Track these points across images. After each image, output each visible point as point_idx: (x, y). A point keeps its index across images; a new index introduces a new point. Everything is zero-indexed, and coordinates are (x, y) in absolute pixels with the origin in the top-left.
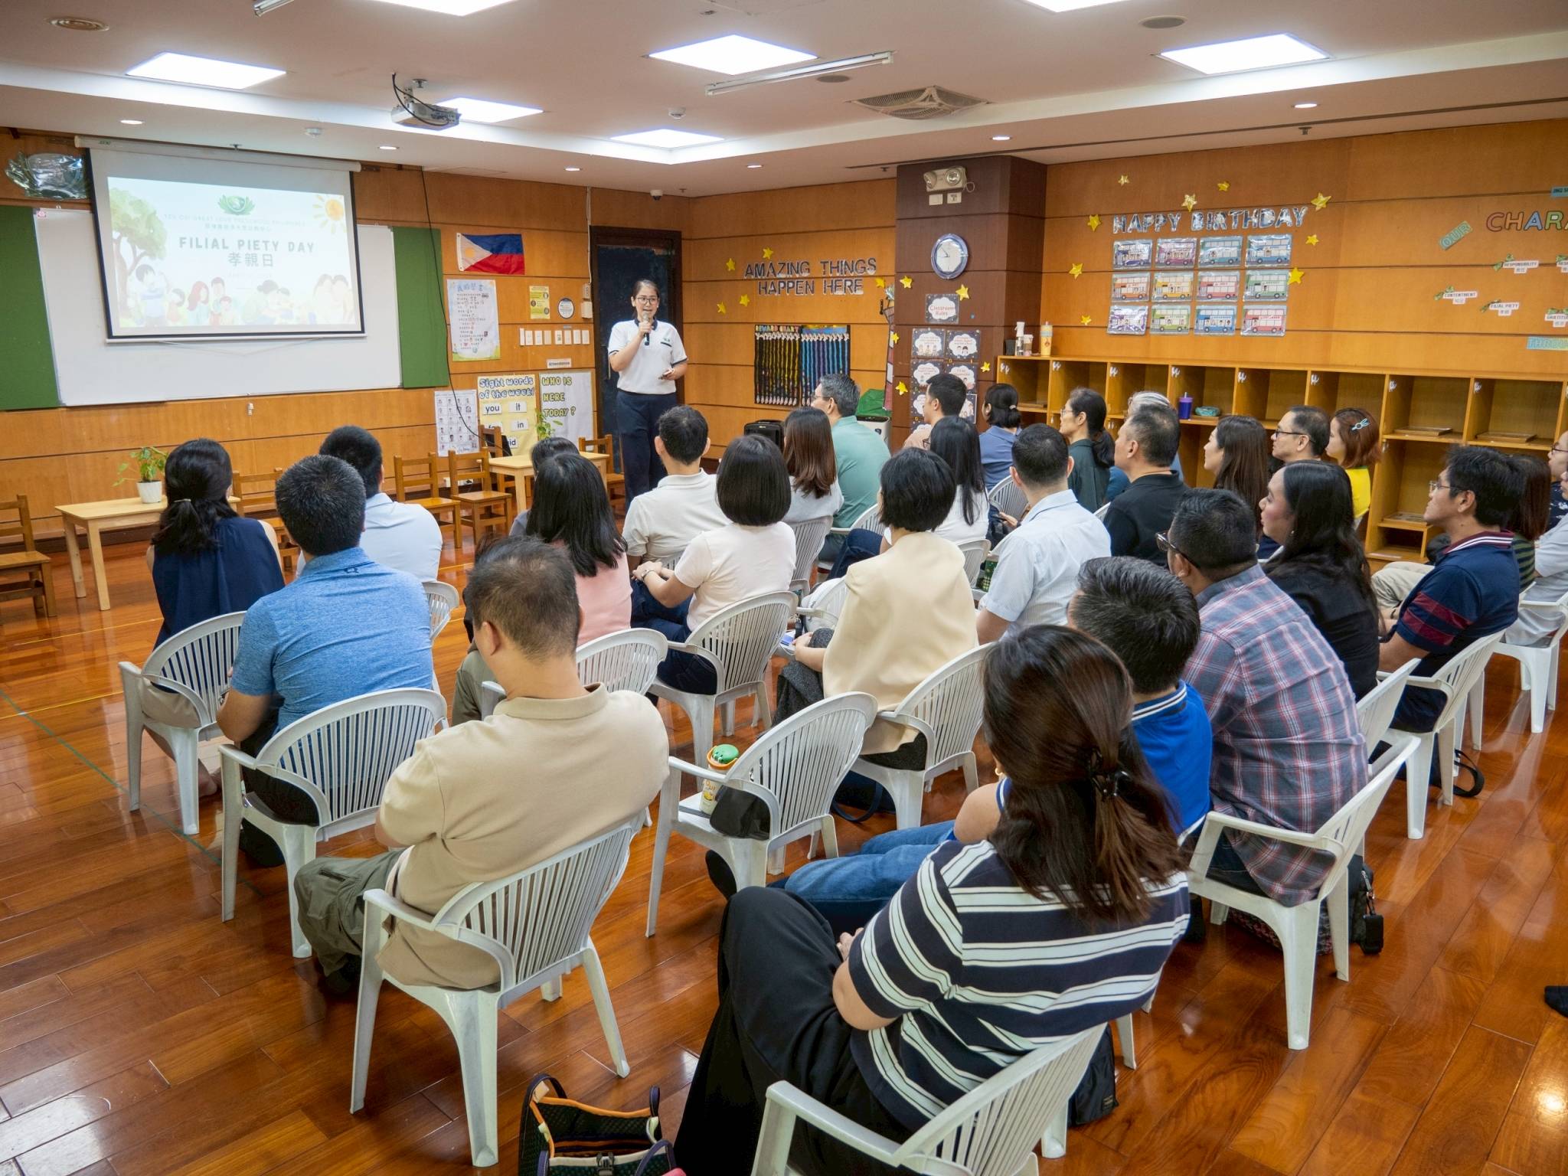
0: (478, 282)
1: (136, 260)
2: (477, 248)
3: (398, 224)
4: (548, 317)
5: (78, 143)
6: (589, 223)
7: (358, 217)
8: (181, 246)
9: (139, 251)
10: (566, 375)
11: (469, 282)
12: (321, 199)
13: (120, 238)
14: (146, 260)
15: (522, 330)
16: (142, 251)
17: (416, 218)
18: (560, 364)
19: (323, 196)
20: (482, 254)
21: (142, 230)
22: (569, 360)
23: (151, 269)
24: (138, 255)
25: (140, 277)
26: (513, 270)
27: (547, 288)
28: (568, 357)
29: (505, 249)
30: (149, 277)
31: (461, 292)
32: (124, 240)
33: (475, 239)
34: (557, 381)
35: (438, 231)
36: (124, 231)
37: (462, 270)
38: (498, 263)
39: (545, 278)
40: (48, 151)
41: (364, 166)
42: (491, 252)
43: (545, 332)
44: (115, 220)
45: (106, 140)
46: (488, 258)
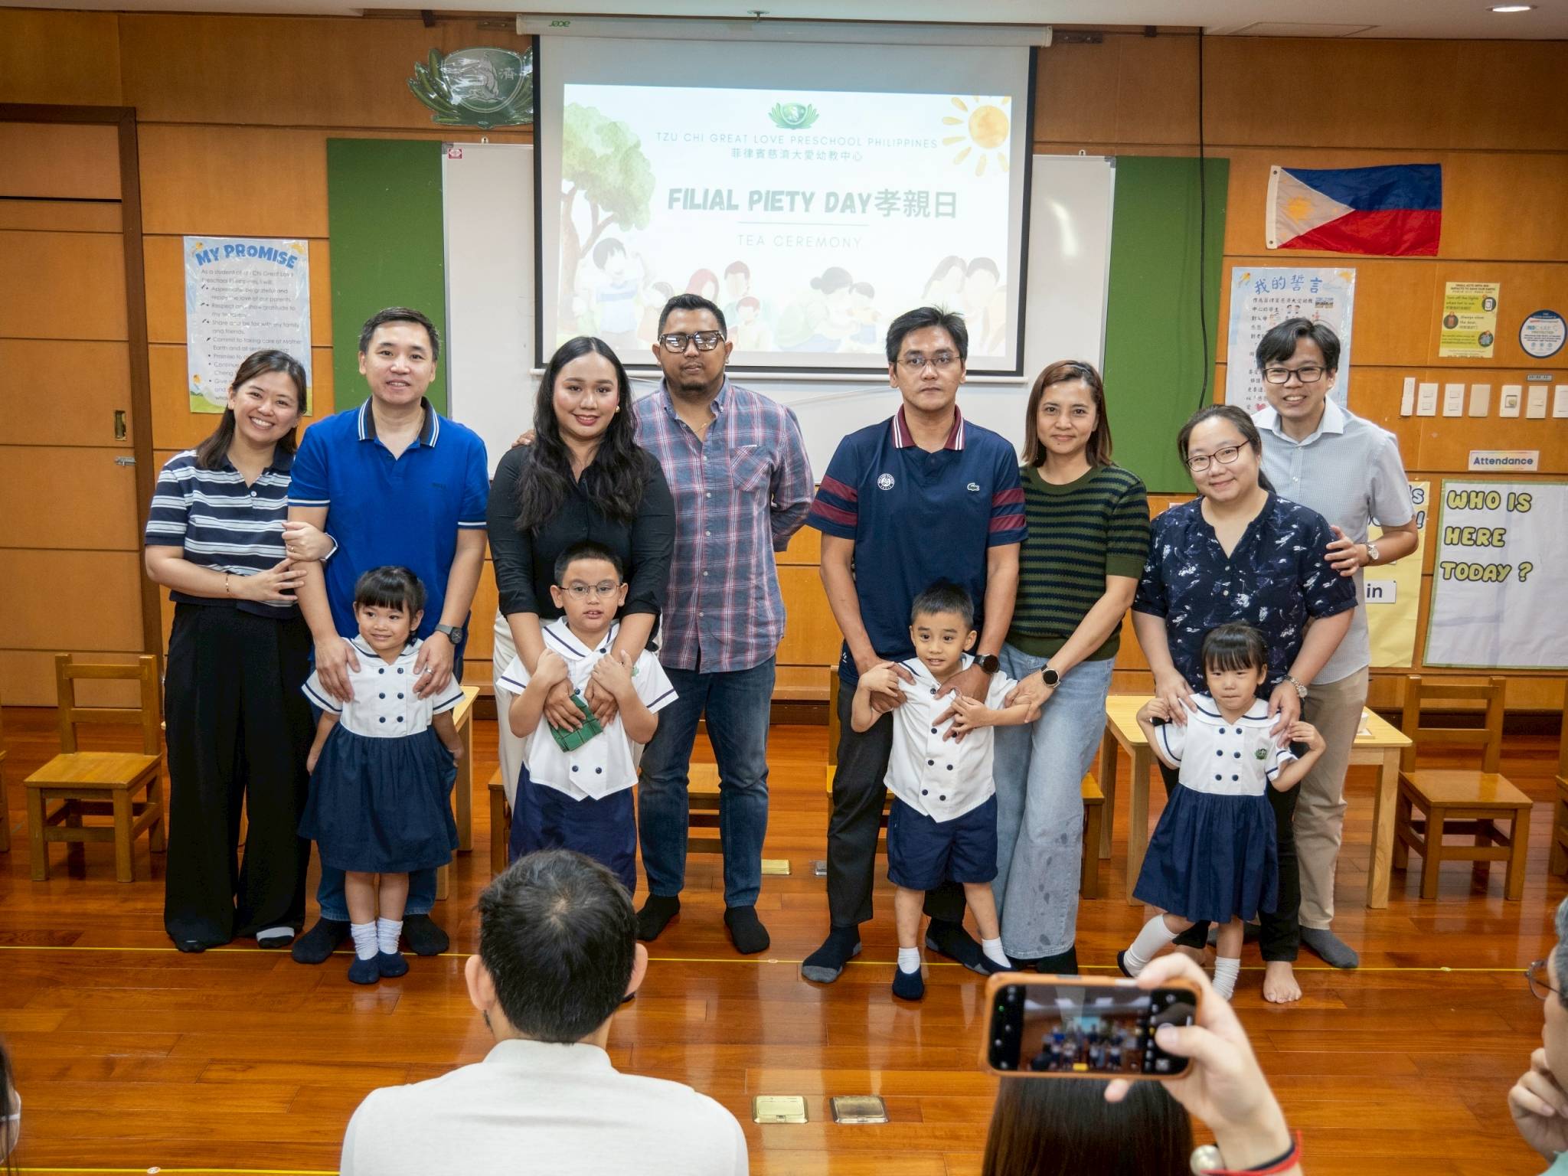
0: (1308, 273)
1: (597, 230)
2: (1319, 197)
3: (1132, 152)
4: (1488, 353)
5: (522, 27)
7: (1037, 138)
8: (671, 206)
9: (603, 215)
10: (1518, 488)
11: (1286, 272)
12: (964, 108)
13: (573, 192)
14: (612, 231)
15: (1409, 382)
16: (610, 214)
17: (1176, 138)
18: (1506, 461)
19: (968, 99)
20: (1329, 210)
21: (612, 177)
22: (1534, 455)
23: (619, 246)
24: (601, 219)
25: (600, 262)
26: (1403, 248)
27: (1496, 286)
28: (1531, 448)
29: (1391, 200)
30: (615, 261)
31: (1263, 295)
32: (580, 194)
33: (1312, 178)
34: (1489, 501)
35: (1225, 163)
36: (585, 178)
37: (1274, 246)
38: (1367, 230)
39: (1493, 264)
40: (477, 44)
41: (1065, 34)
42: (1351, 205)
43: (1475, 387)
44: (569, 160)
45: (563, 18)
46: (1345, 220)
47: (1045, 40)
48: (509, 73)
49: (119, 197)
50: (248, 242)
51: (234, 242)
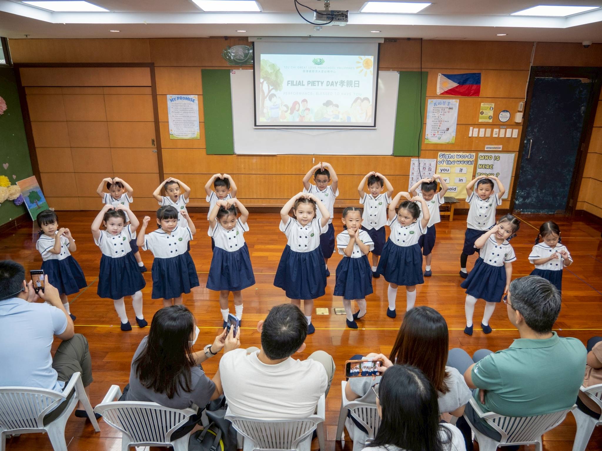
0: (447, 101)
1: (269, 91)
2: (450, 81)
3: (404, 70)
4: (491, 121)
5: (250, 40)
6: (531, 65)
7: (380, 67)
8: (288, 85)
9: (271, 88)
10: (497, 155)
11: (442, 101)
12: (361, 59)
13: (263, 82)
14: (273, 92)
15: (471, 128)
16: (272, 87)
17: (415, 66)
18: (494, 148)
19: (362, 57)
20: (452, 85)
21: (273, 78)
22: (501, 146)
23: (275, 95)
24: (270, 89)
25: (270, 99)
26: (471, 94)
27: (493, 104)
28: (500, 145)
29: (468, 82)
30: (274, 99)
31: (436, 106)
32: (265, 82)
33: (449, 77)
34: (489, 158)
35: (427, 73)
36: (266, 78)
37: (439, 94)
38: (462, 90)
39: (493, 99)
40: (239, 44)
41: (387, 40)
42: (458, 83)
43: (487, 129)
44: (262, 74)
45: (260, 38)
46: (457, 87)
47: (382, 41)
48: (247, 52)
49: (151, 86)
50: (183, 96)
51: (179, 96)
